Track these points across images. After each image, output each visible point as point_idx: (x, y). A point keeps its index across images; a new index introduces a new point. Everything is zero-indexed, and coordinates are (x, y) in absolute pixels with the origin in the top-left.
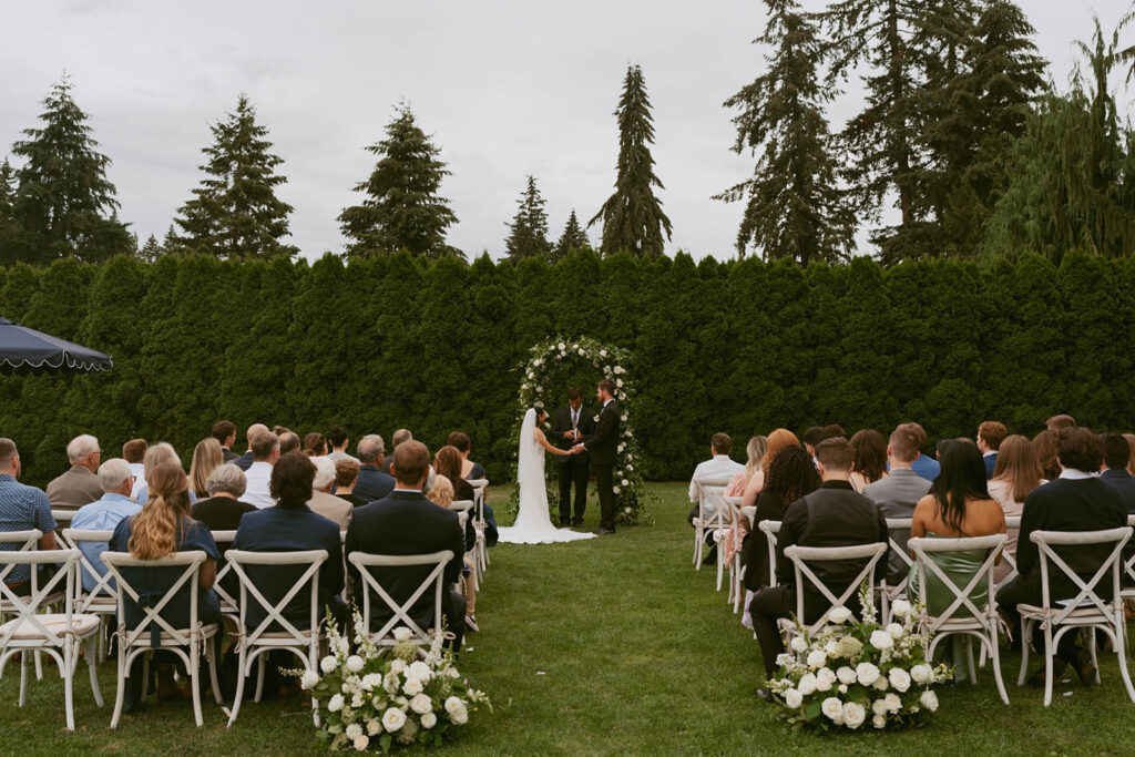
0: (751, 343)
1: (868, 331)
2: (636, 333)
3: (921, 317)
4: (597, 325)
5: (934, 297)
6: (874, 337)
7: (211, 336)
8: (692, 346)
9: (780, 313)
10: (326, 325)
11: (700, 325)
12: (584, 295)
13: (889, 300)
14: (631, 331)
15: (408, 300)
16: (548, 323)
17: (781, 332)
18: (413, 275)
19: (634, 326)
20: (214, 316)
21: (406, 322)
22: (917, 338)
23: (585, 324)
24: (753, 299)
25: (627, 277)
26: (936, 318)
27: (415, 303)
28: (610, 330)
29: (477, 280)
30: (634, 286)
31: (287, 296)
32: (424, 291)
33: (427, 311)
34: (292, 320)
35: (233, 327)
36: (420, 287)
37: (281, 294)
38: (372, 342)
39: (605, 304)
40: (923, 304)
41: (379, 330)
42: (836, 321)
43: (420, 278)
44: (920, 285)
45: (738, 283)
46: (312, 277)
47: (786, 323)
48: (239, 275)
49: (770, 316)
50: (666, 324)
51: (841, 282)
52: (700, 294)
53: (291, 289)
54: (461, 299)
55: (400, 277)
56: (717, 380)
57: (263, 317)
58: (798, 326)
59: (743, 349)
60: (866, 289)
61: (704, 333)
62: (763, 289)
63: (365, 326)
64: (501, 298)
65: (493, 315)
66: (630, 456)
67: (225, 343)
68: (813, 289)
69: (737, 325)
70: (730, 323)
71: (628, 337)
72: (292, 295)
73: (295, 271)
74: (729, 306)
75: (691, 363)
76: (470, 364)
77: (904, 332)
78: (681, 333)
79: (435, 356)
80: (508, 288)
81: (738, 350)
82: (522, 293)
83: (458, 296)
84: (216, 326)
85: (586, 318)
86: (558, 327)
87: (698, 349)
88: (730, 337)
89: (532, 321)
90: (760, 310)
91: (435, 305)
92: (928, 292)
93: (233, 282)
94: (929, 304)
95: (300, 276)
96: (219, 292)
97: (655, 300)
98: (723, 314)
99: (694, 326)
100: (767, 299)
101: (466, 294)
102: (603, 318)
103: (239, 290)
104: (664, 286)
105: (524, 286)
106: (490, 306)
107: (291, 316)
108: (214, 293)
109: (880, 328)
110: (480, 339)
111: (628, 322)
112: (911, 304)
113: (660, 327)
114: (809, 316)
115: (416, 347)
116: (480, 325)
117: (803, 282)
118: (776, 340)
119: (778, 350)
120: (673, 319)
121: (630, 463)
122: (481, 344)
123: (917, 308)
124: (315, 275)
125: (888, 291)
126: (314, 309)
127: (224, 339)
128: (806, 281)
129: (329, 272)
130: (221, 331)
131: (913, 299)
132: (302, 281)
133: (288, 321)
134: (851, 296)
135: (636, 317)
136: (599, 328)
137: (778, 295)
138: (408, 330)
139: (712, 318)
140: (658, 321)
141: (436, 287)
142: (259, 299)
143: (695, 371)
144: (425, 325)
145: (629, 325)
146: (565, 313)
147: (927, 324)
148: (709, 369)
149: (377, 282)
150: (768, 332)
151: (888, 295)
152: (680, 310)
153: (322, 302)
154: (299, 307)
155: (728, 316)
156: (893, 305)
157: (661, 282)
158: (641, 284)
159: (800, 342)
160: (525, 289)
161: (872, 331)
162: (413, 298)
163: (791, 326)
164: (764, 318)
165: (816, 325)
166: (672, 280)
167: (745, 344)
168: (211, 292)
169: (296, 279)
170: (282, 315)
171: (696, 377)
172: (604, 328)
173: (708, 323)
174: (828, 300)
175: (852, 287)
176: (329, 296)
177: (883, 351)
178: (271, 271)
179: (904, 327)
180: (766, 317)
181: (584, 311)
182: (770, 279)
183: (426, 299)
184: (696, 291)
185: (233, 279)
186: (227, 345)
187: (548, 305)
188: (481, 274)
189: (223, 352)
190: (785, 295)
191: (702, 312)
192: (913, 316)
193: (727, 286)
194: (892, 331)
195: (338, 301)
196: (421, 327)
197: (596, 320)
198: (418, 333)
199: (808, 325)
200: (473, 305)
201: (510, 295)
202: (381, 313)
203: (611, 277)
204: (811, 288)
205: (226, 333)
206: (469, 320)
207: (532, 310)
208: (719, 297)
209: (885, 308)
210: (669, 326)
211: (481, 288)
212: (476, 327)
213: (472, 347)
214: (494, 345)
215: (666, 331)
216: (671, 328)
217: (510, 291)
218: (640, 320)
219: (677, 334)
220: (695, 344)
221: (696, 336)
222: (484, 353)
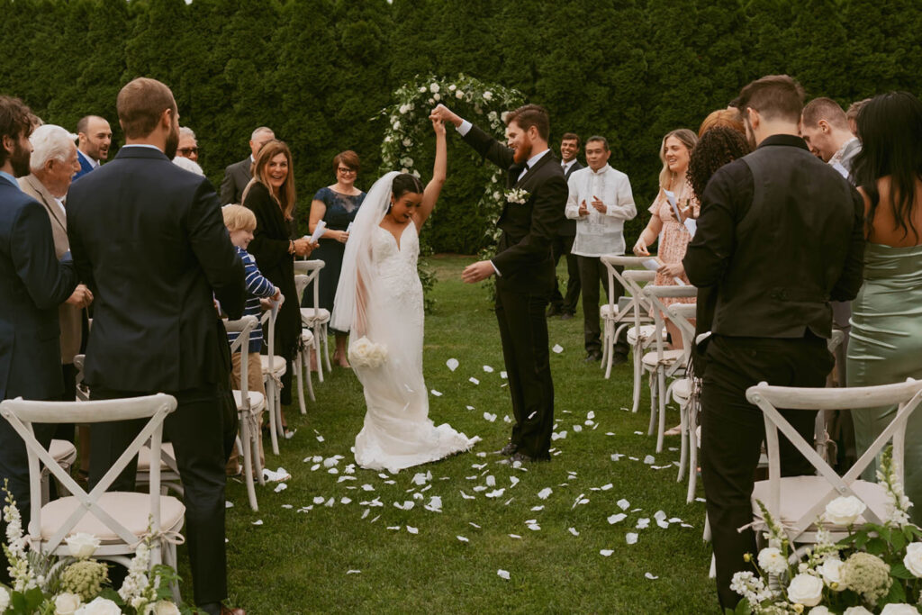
0: (675, 87)
1: (820, 69)
2: (536, 76)
3: (885, 51)
4: (488, 68)
5: (902, 25)
6: (828, 75)
7: (31, 88)
8: (604, 91)
9: (711, 49)
10: (165, 72)
11: (614, 66)
12: (473, 32)
13: (846, 31)
14: (529, 74)
15: (262, 41)
16: (430, 65)
17: (712, 72)
18: (268, 11)
19: (533, 68)
20: (33, 64)
21: (259, 68)
22: (879, 76)
23: (474, 65)
24: (678, 32)
25: (524, 9)
26: (904, 51)
27: (270, 44)
28: (505, 73)
29: (344, 16)
30: (533, 19)
31: (119, 38)
32: (281, 30)
33: (284, 54)
34: (126, 68)
35: (56, 76)
36: (276, 25)
37: (111, 37)
38: (220, 91)
39: (498, 41)
40: (887, 34)
41: (228, 77)
42: (780, 57)
43: (276, 14)
44: (885, 12)
45: (660, 13)
46: (148, 16)
47: (718, 61)
48: (63, 15)
49: (698, 52)
50: (572, 65)
51: (786, 9)
52: (614, 28)
53: (123, 31)
54: (323, 39)
55: (251, 14)
56: (635, 131)
57: (90, 64)
58: (733, 65)
59: (666, 94)
60: (817, 18)
61: (616, 75)
62: (690, 20)
63: (211, 73)
64: (372, 35)
65: (364, 57)
67: (47, 96)
68: (752, 19)
69: (659, 64)
70: (650, 62)
71: (526, 81)
72: (125, 38)
73: (128, 8)
74: (649, 42)
75: (602, 112)
77: (864, 69)
78: (590, 76)
79: (294, 108)
80: (381, 25)
81: (660, 95)
82: (398, 30)
83: (321, 36)
84: (37, 75)
85: (475, 59)
86: (441, 71)
87: (611, 95)
88: (650, 79)
89: (410, 64)
90: (686, 45)
91: (294, 47)
92: (893, 20)
93: (56, 24)
94: (895, 34)
95: (134, 16)
96: (39, 35)
97: (559, 36)
98: (641, 51)
99: (606, 67)
100: (695, 31)
101: (331, 33)
103: (63, 33)
104: (570, 18)
105: (401, 21)
106: (359, 47)
107: (124, 63)
108: (33, 37)
109: (834, 64)
110: (348, 87)
111: (526, 63)
112: (872, 35)
113: (565, 68)
114: (746, 52)
115: (271, 97)
116: (347, 69)
117: (739, 10)
118: (706, 82)
119: (709, 94)
120: (580, 59)
122: (350, 92)
123: (880, 40)
124: (150, 13)
125: (844, 20)
126: (151, 53)
127: (45, 91)
128: (743, 9)
129: (168, 9)
130: (43, 82)
131: (876, 29)
132: (137, 20)
133: (121, 68)
134: (799, 26)
135: (535, 56)
136: (490, 71)
137: (709, 27)
138: (262, 76)
139: (628, 57)
140: (562, 62)
141: (295, 25)
142: (86, 44)
143: (608, 121)
144: (282, 70)
145: (527, 67)
146: (450, 54)
147: (892, 59)
148: (625, 117)
149: (225, 20)
150: (696, 74)
151: (844, 24)
152: (590, 47)
153: (159, 46)
154: (133, 52)
155: (648, 54)
156: (850, 37)
157: (566, 14)
158: (541, 16)
159: (737, 83)
160: (401, 26)
161: (824, 69)
162: (268, 39)
163: (724, 65)
164: (692, 55)
165: (756, 64)
166: (580, 11)
167: (668, 87)
168: (30, 35)
169: (130, 18)
170: (114, 62)
171: (610, 128)
173: (624, 62)
174: (769, 32)
175: (799, 16)
176: (168, 38)
177: (838, 93)
178: (99, 10)
179: (865, 64)
180: (695, 54)
181: (472, 51)
182: (698, 8)
183: (283, 39)
184: (609, 23)
185: (55, 20)
186: (50, 98)
187: (429, 45)
188: (348, 9)
189: (46, 107)
190: (717, 27)
191: (615, 50)
192: (875, 49)
193: (646, 17)
194: (848, 68)
195: (178, 44)
196: (276, 74)
197: (486, 62)
198: (274, 80)
199: (745, 64)
200: (340, 46)
201: (384, 33)
202: (230, 57)
203: (505, 10)
204: (748, 17)
205: (48, 84)
206: (334, 64)
207: (410, 51)
208: (636, 30)
209: (839, 42)
210: (576, 67)
211: (348, 25)
212: (343, 72)
213: (338, 97)
214: (364, 93)
215: (572, 72)
216: (578, 69)
217: (383, 28)
218: (541, 60)
219: (585, 77)
220: (608, 89)
221: (609, 79)
222: (353, 103)
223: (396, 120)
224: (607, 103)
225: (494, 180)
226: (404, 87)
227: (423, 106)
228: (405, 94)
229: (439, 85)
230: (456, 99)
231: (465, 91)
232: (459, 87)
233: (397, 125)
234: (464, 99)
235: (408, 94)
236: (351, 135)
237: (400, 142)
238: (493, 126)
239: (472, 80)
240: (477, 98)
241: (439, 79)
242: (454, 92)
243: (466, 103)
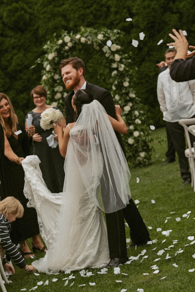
16: (64, 23)
64: (23, 12)
66: (137, 113)
76: (11, 69)
82: (39, 4)
102: (105, 9)
106: (16, 20)
110: (14, 48)
113: (149, 6)
116: (11, 37)
121: (138, 118)
122: (15, 51)
136: (103, 18)
146: (75, 12)
172: (107, 16)
197: (99, 13)
201: (30, 8)
210: (155, 4)
211: (6, 8)
212: (8, 39)
213: (8, 56)
214: (25, 50)
215: (153, 9)
216: (157, 6)
217: (30, 5)
218: (133, 4)
219: (162, 10)
220: (178, 15)
221: (177, 8)
222: (18, 58)
223: (47, 64)
224: (179, 24)
225: (114, 88)
226: (48, 43)
227: (62, 52)
228: (49, 47)
229: (70, 37)
230: (82, 43)
231: (86, 37)
232: (82, 35)
233: (48, 68)
234: (86, 42)
235: (52, 47)
236: (21, 79)
237: (52, 77)
238: (107, 55)
239: (89, 30)
240: (94, 40)
241: (69, 33)
242: (80, 39)
243: (88, 45)
